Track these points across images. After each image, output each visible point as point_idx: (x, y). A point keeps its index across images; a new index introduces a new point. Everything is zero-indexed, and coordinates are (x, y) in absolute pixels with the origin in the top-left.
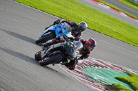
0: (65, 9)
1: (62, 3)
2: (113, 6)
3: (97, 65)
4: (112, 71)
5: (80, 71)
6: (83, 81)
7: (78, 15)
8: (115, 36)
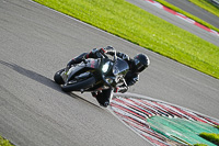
0: (123, 22)
1: (120, 12)
2: (199, 20)
3: (172, 114)
4: (195, 123)
5: (143, 121)
6: (149, 139)
7: (144, 32)
8: (201, 68)
